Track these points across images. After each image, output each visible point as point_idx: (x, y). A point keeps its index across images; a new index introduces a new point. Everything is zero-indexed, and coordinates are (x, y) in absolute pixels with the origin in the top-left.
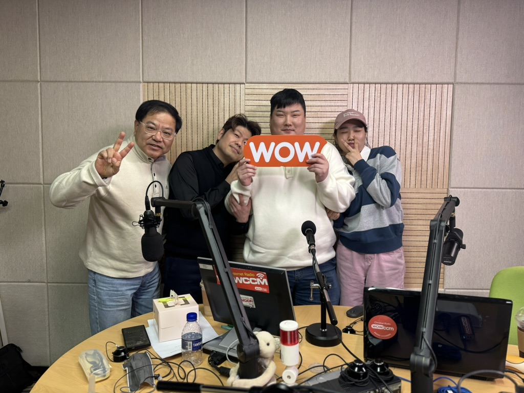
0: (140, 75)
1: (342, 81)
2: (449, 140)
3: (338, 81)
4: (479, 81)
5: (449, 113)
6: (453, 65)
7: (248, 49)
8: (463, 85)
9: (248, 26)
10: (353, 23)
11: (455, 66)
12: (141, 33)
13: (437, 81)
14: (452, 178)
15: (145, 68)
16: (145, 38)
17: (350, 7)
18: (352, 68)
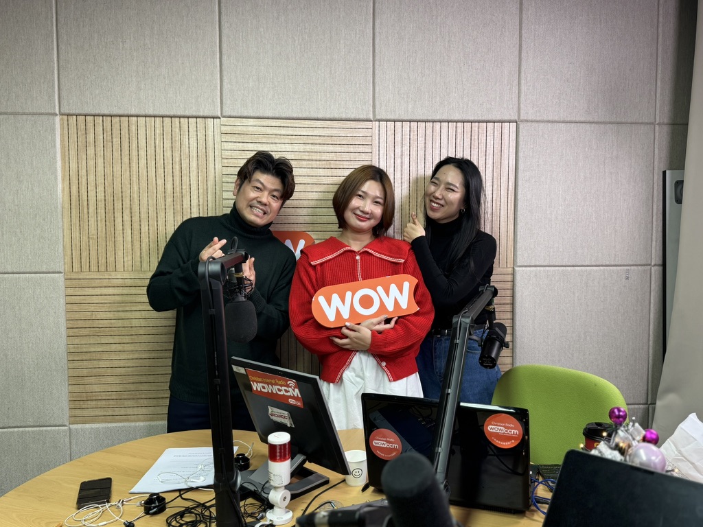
0: (54, 103)
1: (363, 116)
2: (513, 201)
3: (357, 117)
4: (550, 119)
5: (512, 162)
6: (515, 95)
7: (223, 68)
8: (529, 124)
9: (223, 34)
10: (377, 34)
11: (519, 97)
12: (55, 40)
13: (494, 118)
14: (519, 253)
15: (64, 93)
16: (63, 47)
17: (372, 10)
18: (377, 99)
